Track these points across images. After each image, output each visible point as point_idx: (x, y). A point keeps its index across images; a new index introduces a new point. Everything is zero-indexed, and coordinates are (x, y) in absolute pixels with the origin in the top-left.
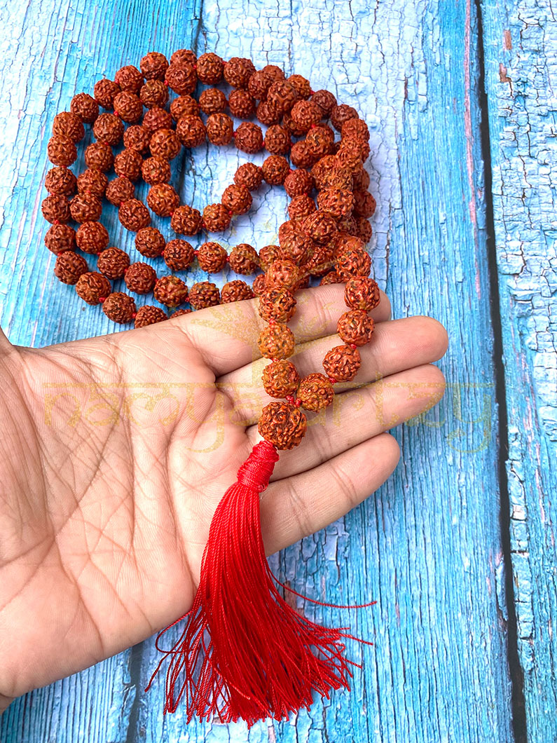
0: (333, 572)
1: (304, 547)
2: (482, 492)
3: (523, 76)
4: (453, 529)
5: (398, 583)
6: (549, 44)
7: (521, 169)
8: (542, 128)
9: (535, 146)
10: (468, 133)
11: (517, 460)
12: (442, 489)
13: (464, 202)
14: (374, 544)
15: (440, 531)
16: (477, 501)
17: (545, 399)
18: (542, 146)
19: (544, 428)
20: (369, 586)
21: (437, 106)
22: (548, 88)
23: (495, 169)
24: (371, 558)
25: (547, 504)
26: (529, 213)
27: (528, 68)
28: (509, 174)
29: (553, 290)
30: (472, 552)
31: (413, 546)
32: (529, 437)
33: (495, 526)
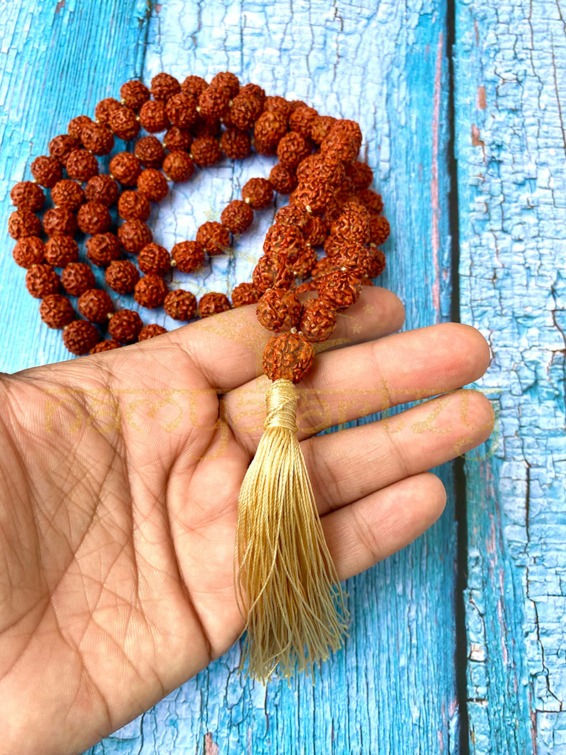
0: (261, 722)
1: (229, 692)
2: (435, 627)
3: (498, 139)
4: (400, 671)
5: (335, 737)
6: (528, 102)
7: (492, 246)
8: (517, 198)
9: (509, 219)
10: (434, 205)
11: (477, 589)
12: (389, 623)
13: (427, 285)
14: (308, 690)
15: (385, 673)
16: (430, 638)
17: (512, 516)
18: (516, 219)
19: (509, 551)
20: (302, 740)
21: (400, 174)
22: (526, 153)
23: (464, 246)
24: (305, 706)
25: (511, 643)
26: (501, 298)
27: (504, 129)
28: (479, 252)
29: (525, 387)
30: (423, 700)
31: (353, 692)
32: (492, 562)
33: (450, 668)
